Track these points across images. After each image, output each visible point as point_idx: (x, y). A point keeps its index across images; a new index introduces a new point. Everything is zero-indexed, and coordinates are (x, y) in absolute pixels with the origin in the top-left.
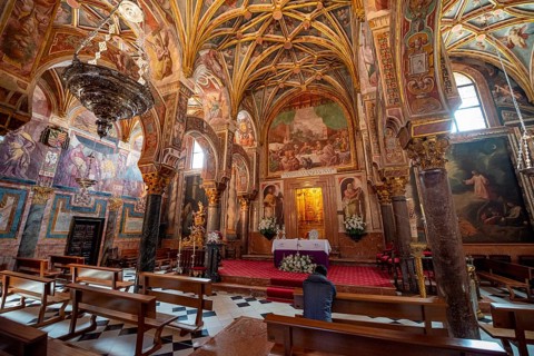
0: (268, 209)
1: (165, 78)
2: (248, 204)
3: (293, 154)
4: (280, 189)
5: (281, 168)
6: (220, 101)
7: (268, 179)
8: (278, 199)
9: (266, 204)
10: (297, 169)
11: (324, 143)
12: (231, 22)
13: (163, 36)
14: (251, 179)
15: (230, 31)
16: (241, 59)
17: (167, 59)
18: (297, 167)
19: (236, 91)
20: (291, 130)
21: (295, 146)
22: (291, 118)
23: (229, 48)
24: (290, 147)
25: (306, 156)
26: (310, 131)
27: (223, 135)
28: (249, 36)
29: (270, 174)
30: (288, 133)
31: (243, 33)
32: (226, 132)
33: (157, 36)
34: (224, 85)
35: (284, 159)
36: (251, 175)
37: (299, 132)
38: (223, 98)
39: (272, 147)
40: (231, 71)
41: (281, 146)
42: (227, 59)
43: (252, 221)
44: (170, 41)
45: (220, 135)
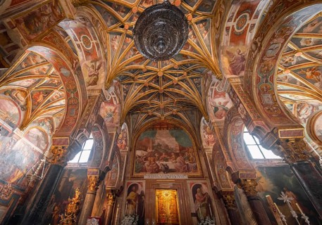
0: (131, 206)
1: (90, 86)
2: (114, 199)
3: (154, 161)
4: (142, 188)
5: (145, 170)
6: (114, 112)
7: (133, 178)
8: (140, 197)
9: (129, 201)
10: (157, 172)
11: (177, 155)
12: (134, 71)
13: (98, 64)
14: (120, 177)
15: (132, 75)
16: (133, 92)
17: (95, 77)
18: (157, 171)
19: (126, 109)
20: (153, 143)
21: (156, 154)
22: (154, 135)
23: (127, 84)
24: (152, 155)
25: (164, 163)
26: (167, 146)
27: (112, 135)
28: (141, 81)
29: (135, 175)
30: (151, 145)
31: (139, 79)
32: (115, 133)
33: (93, 64)
34: (120, 103)
35: (147, 163)
36: (121, 172)
37: (159, 145)
38: (117, 111)
39: (139, 153)
40: (125, 97)
41: (145, 153)
42: (124, 90)
43: (114, 217)
44: (102, 68)
45: (110, 134)
